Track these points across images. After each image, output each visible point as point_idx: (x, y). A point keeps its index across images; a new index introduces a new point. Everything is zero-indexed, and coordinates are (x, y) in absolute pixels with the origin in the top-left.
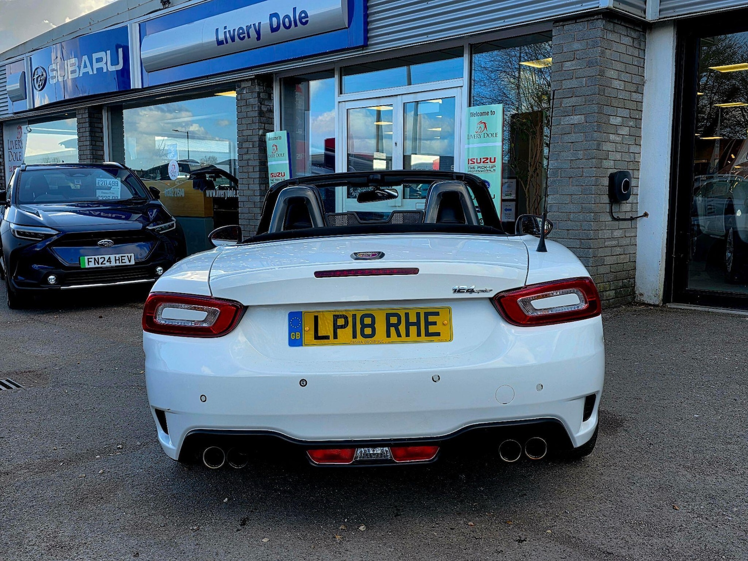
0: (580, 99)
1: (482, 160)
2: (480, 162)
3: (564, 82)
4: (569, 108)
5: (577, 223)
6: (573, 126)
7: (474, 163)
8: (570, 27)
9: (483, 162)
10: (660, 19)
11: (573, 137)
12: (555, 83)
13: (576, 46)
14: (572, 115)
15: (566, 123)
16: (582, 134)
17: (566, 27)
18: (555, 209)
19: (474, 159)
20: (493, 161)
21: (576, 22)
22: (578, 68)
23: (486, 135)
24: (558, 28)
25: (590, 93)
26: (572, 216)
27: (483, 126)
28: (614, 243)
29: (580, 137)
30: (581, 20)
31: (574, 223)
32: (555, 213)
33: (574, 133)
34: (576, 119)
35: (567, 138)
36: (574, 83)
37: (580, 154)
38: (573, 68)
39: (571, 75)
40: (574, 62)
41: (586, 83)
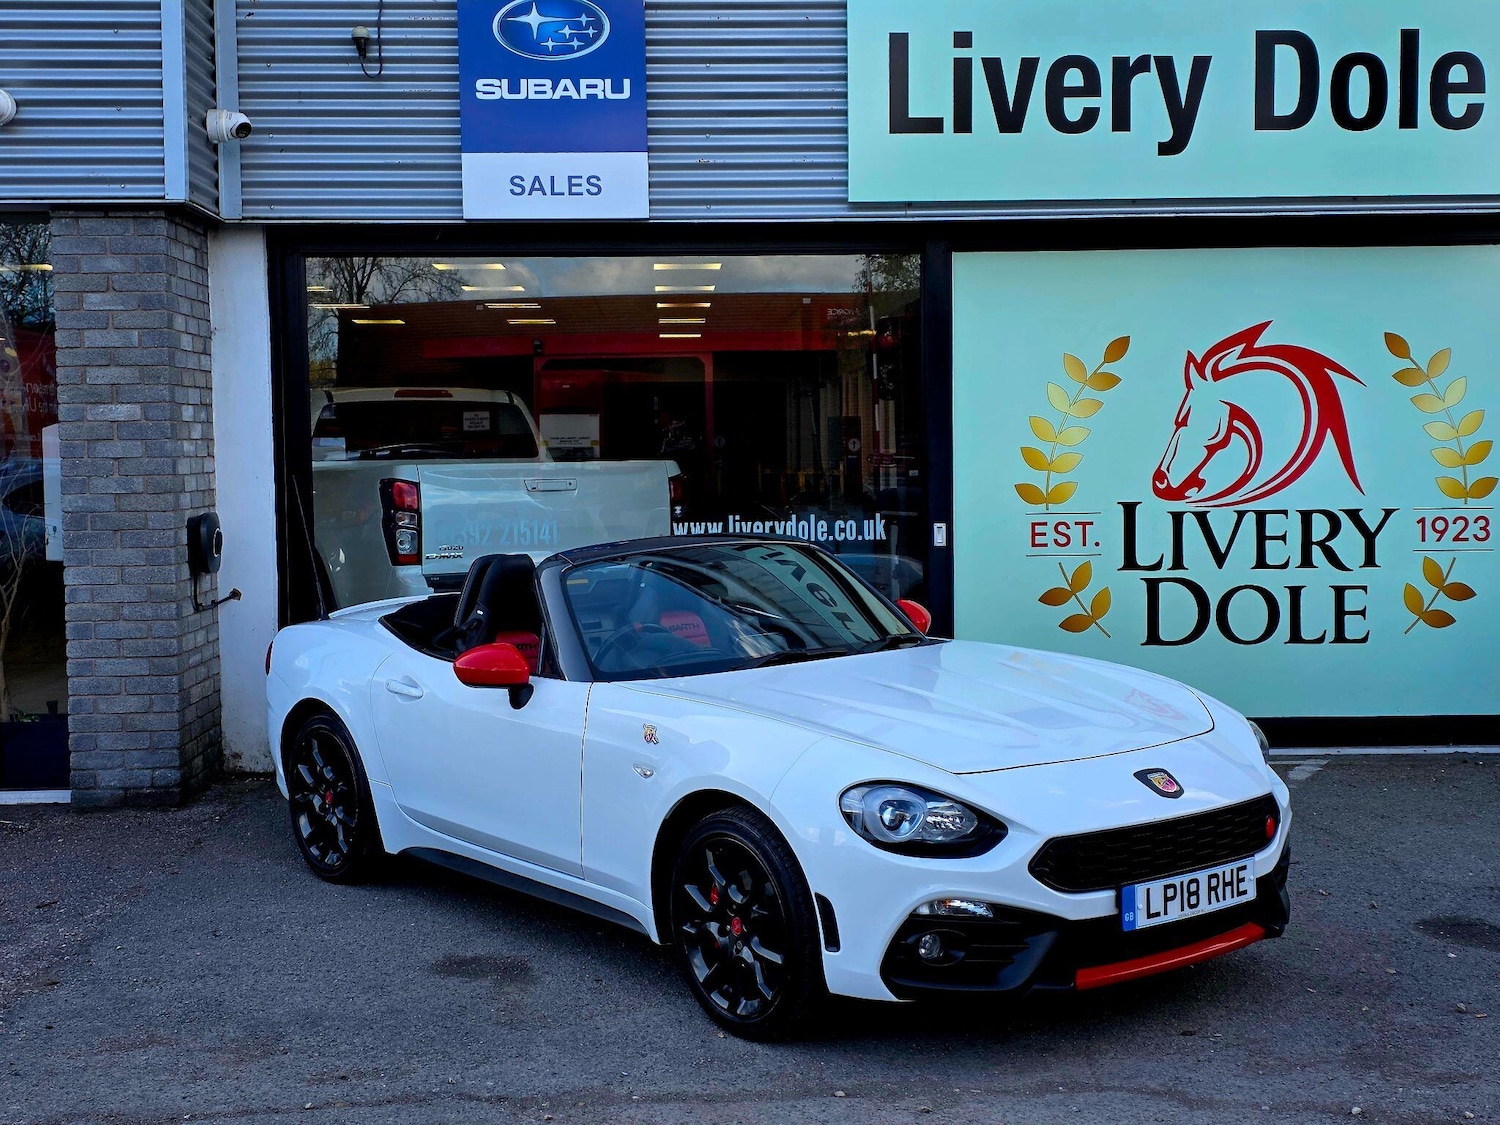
0: (127, 371)
3: (87, 333)
4: (103, 387)
5: (140, 625)
6: (115, 425)
8: (92, 223)
10: (244, 218)
11: (117, 448)
12: (65, 333)
13: (111, 263)
14: (111, 403)
15: (99, 418)
16: (139, 443)
17: (84, 223)
18: (84, 596)
21: (106, 216)
22: (118, 308)
24: (63, 221)
25: (150, 361)
26: (126, 611)
28: (196, 658)
29: (136, 449)
30: (119, 214)
31: (132, 625)
32: (85, 605)
33: (120, 439)
34: (122, 411)
35: (101, 449)
36: (113, 339)
37: (138, 483)
38: (108, 308)
39: (102, 321)
40: (108, 296)
41: (140, 340)
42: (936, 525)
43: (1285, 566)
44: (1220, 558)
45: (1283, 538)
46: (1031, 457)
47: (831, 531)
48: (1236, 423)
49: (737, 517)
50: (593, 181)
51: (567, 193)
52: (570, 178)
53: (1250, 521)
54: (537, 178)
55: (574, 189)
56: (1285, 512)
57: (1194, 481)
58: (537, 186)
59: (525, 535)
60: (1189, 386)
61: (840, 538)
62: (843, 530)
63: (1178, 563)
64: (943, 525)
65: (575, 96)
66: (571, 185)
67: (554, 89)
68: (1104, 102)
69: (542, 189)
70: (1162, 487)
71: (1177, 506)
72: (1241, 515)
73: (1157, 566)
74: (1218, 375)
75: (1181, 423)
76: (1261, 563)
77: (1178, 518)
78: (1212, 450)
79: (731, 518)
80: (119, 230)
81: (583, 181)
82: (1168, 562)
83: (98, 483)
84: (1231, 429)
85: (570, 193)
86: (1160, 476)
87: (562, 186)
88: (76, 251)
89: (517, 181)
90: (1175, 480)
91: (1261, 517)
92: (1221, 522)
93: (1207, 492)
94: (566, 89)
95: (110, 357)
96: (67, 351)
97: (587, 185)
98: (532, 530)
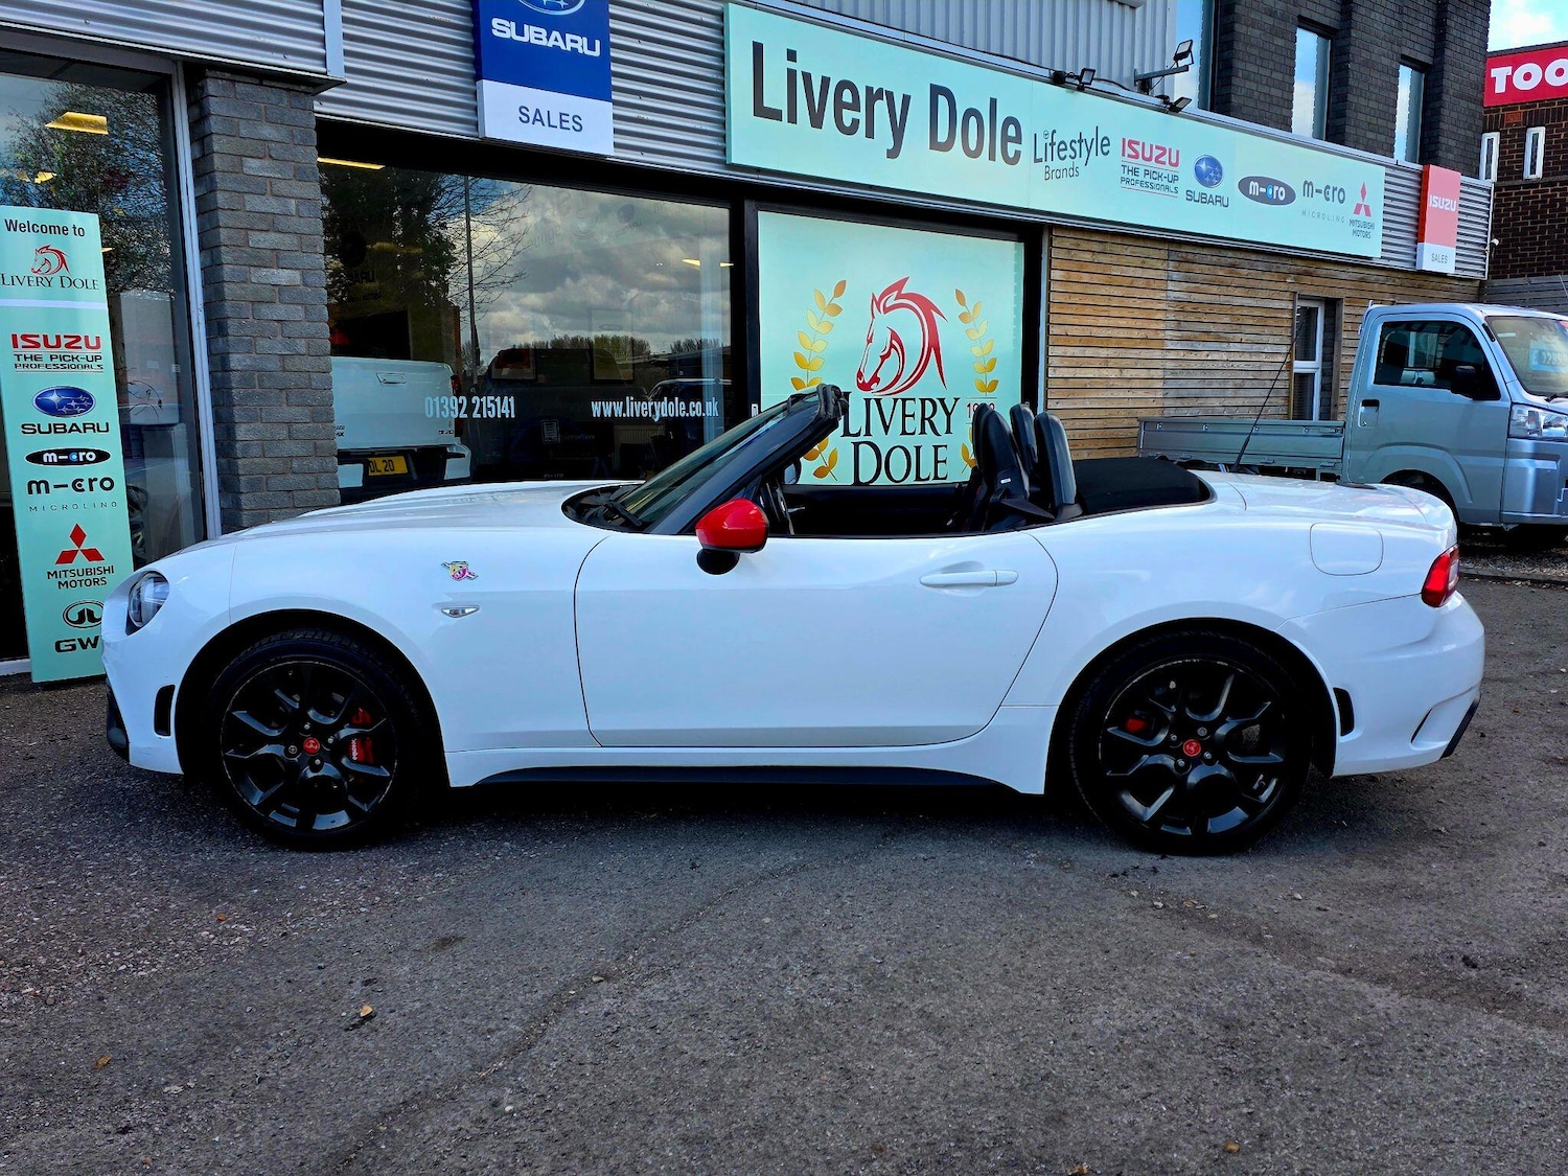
0: (286, 238)
1: (64, 341)
2: (58, 345)
3: (247, 197)
4: (265, 251)
5: (308, 477)
6: (277, 289)
7: (37, 345)
8: (249, 89)
9: (68, 346)
11: (280, 311)
12: (227, 195)
13: (267, 131)
14: (273, 267)
15: (262, 281)
16: (300, 307)
17: (240, 87)
18: (255, 450)
19: (38, 336)
20: (93, 343)
21: (261, 84)
22: (276, 176)
23: (66, 282)
24: (220, 82)
25: (307, 230)
26: (295, 464)
27: (54, 260)
30: (272, 84)
31: (301, 477)
32: (256, 460)
33: (281, 302)
34: (284, 276)
35: (265, 310)
36: (271, 205)
38: (266, 174)
39: (261, 187)
40: (267, 162)
41: (297, 209)
42: (753, 405)
43: (913, 434)
44: (886, 428)
45: (913, 416)
46: (799, 360)
47: (687, 410)
48: (894, 342)
49: (632, 398)
50: (576, 119)
51: (559, 126)
52: (561, 114)
53: (900, 402)
54: (538, 111)
55: (564, 125)
56: (914, 399)
57: (875, 379)
58: (538, 117)
59: (490, 409)
60: (873, 317)
61: (692, 414)
62: (694, 409)
63: (868, 433)
64: (756, 405)
65: (563, 47)
66: (562, 121)
67: (548, 38)
68: (861, 116)
69: (541, 120)
70: (861, 382)
71: (868, 394)
72: (896, 400)
73: (858, 434)
74: (886, 310)
75: (869, 341)
76: (904, 433)
77: (868, 401)
78: (884, 358)
79: (627, 398)
80: (274, 99)
81: (570, 119)
82: (863, 432)
83: (263, 344)
84: (892, 346)
85: (562, 127)
86: (860, 375)
87: (555, 121)
88: (234, 114)
89: (524, 110)
90: (867, 378)
91: (904, 400)
92: (887, 403)
93: (882, 385)
94: (556, 40)
95: (271, 223)
96: (229, 212)
97: (571, 124)
98: (496, 404)
